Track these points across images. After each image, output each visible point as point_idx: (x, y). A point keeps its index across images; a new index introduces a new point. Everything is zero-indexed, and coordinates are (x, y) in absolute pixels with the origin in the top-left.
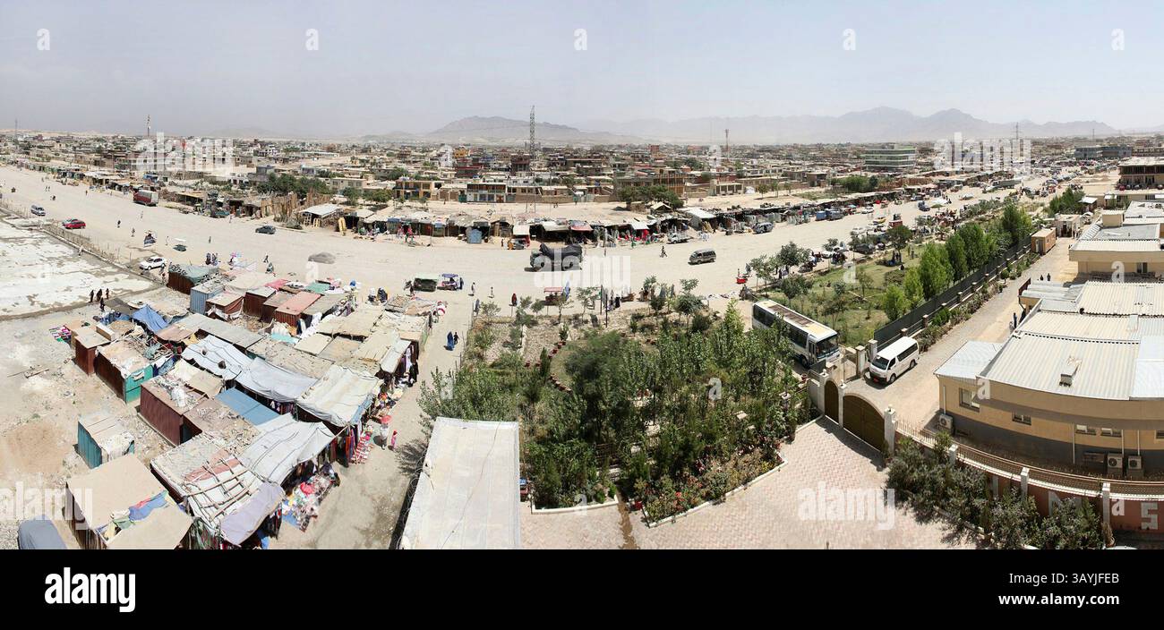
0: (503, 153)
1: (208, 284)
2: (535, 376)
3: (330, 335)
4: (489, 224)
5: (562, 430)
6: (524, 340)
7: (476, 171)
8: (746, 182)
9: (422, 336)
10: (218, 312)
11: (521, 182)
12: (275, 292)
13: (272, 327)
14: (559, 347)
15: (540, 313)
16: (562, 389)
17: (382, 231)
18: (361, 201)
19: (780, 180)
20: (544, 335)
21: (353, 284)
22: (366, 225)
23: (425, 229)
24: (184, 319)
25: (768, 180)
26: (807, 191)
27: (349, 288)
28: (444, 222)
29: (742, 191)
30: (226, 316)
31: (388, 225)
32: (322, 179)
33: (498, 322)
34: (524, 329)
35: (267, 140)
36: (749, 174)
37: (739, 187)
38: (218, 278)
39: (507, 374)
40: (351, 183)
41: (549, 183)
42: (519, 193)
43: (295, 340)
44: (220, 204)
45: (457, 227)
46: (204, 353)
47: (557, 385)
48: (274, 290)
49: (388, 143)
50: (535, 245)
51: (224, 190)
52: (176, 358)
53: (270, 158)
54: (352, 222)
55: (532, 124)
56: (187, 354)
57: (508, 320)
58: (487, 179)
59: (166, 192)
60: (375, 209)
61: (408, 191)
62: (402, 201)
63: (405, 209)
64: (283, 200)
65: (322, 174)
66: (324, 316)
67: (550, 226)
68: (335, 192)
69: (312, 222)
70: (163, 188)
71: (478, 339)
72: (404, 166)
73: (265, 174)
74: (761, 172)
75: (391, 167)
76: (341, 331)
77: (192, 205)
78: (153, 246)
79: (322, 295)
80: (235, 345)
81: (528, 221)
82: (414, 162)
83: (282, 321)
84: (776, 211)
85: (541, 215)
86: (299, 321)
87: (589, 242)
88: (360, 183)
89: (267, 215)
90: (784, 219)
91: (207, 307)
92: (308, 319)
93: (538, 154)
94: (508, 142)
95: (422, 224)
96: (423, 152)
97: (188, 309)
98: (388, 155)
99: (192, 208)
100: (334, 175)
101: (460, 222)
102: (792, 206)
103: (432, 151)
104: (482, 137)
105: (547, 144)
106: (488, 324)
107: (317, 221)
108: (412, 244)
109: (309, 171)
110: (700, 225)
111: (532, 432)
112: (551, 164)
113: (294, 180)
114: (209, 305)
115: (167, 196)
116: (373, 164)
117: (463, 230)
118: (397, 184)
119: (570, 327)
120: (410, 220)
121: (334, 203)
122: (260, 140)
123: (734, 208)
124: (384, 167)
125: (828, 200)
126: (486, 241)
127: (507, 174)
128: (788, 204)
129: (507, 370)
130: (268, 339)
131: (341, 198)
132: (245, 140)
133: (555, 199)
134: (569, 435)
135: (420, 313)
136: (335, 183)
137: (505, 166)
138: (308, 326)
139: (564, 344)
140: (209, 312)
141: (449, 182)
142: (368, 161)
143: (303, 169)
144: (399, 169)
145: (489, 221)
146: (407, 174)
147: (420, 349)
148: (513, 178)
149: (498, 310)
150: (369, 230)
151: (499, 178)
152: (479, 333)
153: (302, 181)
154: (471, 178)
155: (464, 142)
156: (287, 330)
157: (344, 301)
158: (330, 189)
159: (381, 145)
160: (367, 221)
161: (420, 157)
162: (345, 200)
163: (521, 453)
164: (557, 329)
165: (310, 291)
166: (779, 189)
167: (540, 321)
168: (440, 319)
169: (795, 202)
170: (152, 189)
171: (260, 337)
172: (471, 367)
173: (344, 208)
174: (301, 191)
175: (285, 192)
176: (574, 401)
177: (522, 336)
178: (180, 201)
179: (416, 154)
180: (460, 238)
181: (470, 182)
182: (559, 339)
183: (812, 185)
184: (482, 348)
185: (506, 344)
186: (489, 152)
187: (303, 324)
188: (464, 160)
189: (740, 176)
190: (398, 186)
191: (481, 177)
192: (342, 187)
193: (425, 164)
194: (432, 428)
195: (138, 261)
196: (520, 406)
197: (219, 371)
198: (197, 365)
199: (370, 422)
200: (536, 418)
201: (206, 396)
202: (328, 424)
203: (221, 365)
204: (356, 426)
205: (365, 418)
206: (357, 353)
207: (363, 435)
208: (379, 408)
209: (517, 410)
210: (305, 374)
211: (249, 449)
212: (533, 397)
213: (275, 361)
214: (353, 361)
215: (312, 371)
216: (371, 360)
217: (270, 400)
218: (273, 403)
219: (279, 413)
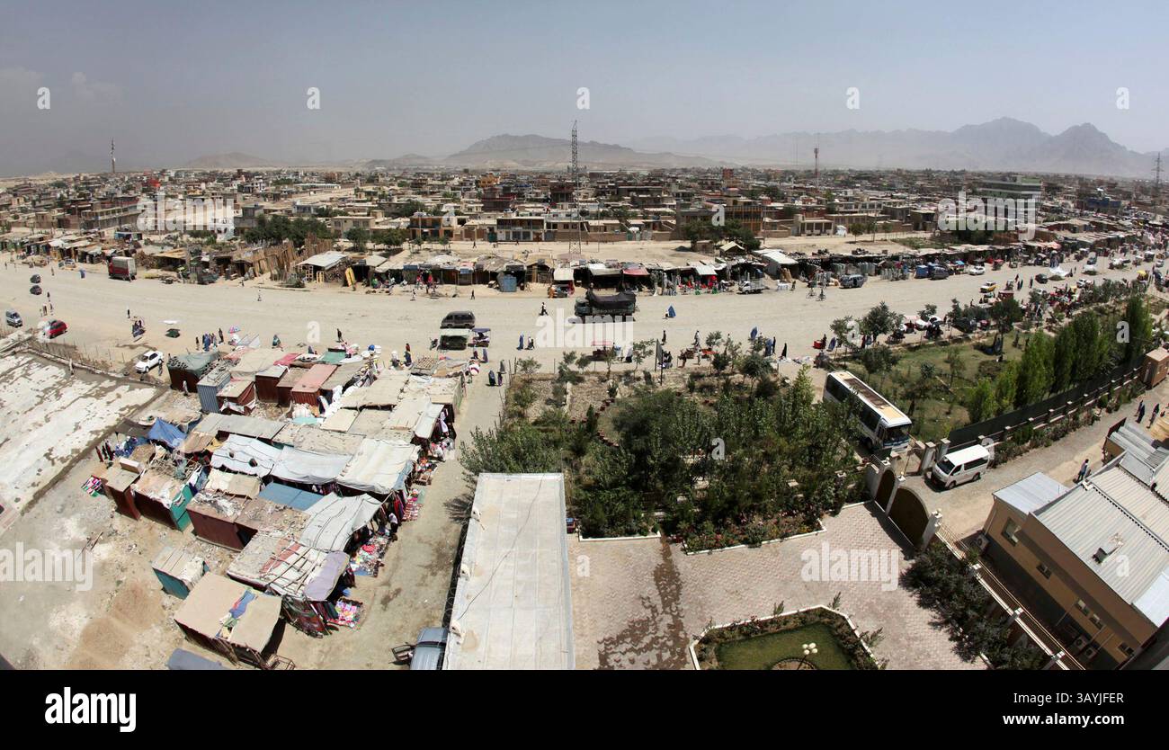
0: (540, 180)
1: (213, 374)
2: (581, 433)
3: (355, 409)
4: (525, 268)
5: (609, 479)
6: (568, 398)
7: (508, 203)
8: (837, 219)
9: (455, 398)
10: (233, 407)
11: (563, 215)
12: (286, 371)
13: (292, 410)
14: (608, 404)
15: (586, 369)
16: (610, 444)
17: (398, 281)
18: (370, 245)
19: (879, 219)
20: (591, 392)
21: (371, 348)
22: (378, 275)
23: (448, 276)
24: (201, 423)
25: (863, 218)
26: (910, 236)
27: (367, 354)
28: (471, 268)
29: (831, 231)
30: (242, 409)
31: (404, 275)
32: (321, 220)
33: (540, 380)
34: (569, 386)
35: (252, 170)
36: (842, 209)
37: (828, 226)
38: (221, 363)
39: (552, 431)
40: (356, 222)
41: (598, 216)
42: (560, 230)
43: (320, 420)
44: (206, 265)
45: (487, 272)
46: (232, 456)
47: (604, 441)
48: (284, 368)
49: (399, 169)
50: (580, 293)
51: (208, 243)
52: (207, 470)
53: (258, 195)
54: (363, 273)
55: (574, 144)
56: (216, 461)
57: (551, 376)
58: (521, 213)
59: (143, 256)
60: (388, 255)
61: (425, 230)
62: (419, 243)
63: (422, 252)
64: (277, 250)
65: (322, 213)
66: (344, 390)
67: (598, 269)
68: (338, 235)
69: (315, 277)
70: (138, 251)
71: (517, 397)
72: (420, 199)
73: (252, 217)
74: (856, 207)
75: (403, 200)
76: (366, 403)
77: (175, 269)
78: (144, 338)
79: (339, 366)
80: (259, 439)
81: (572, 264)
82: (432, 193)
83: (301, 402)
84: (870, 260)
85: (588, 256)
86: (319, 398)
87: (645, 288)
88: (366, 223)
89: (262, 272)
90: (878, 272)
91: (216, 403)
92: (328, 394)
93: (584, 181)
94: (545, 166)
95: (444, 270)
96: (442, 180)
97: (201, 411)
98: (399, 185)
99: (174, 274)
100: (336, 213)
101: (490, 267)
102: (889, 255)
103: (453, 179)
104: (514, 161)
105: (596, 168)
106: (529, 382)
107: (320, 275)
108: (435, 296)
109: (304, 209)
110: (778, 272)
111: (578, 481)
112: (599, 193)
113: (288, 222)
114: (221, 400)
115: (145, 262)
116: (382, 197)
117: (494, 275)
118: (412, 221)
119: (621, 385)
120: (430, 266)
121: (338, 249)
122: (245, 170)
123: (820, 252)
124: (395, 200)
125: (932, 251)
126: (522, 289)
127: (546, 206)
128: (885, 252)
129: (551, 427)
130: (291, 425)
131: (345, 243)
132: (226, 171)
133: (605, 235)
134: (614, 485)
135: (451, 374)
136: (338, 223)
137: (542, 197)
138: (330, 402)
139: (613, 401)
140: (223, 407)
141: (474, 217)
142: (375, 194)
143: (298, 207)
144: (412, 203)
145: (525, 263)
146: (422, 207)
147: (455, 411)
148: (553, 211)
149: (539, 366)
150: (383, 282)
151: (536, 210)
152: (519, 392)
153: (299, 223)
154: (502, 211)
155: (492, 167)
156: (308, 411)
157: (364, 369)
158: (333, 231)
159: (391, 173)
160: (379, 270)
161: (439, 186)
162: (351, 245)
164: (605, 387)
165: (324, 363)
166: (877, 231)
167: (586, 378)
168: (474, 379)
169: (894, 250)
170: (127, 254)
171: (282, 424)
172: (512, 425)
173: (350, 255)
174: (298, 237)
175: (279, 240)
176: (621, 454)
177: (566, 393)
178: (159, 267)
179: (434, 182)
180: (491, 286)
181: (501, 216)
182: (607, 396)
183: (916, 228)
184: (522, 406)
185: (548, 402)
186: (523, 179)
187: (324, 401)
188: (493, 189)
189: (830, 210)
190: (414, 224)
191: (513, 210)
192: (346, 228)
193: (445, 195)
194: (475, 483)
195: (132, 364)
196: (566, 459)
197: (252, 470)
198: (229, 471)
199: (414, 486)
200: (583, 469)
201: (248, 498)
202: (372, 494)
203: (253, 464)
204: (401, 491)
205: (409, 482)
206: (388, 424)
207: (410, 497)
208: (421, 472)
209: (562, 463)
210: (338, 453)
211: (305, 532)
212: (579, 452)
213: (305, 446)
214: (384, 431)
215: (345, 449)
216: (403, 429)
217: (311, 485)
218: (314, 486)
219: (323, 495)
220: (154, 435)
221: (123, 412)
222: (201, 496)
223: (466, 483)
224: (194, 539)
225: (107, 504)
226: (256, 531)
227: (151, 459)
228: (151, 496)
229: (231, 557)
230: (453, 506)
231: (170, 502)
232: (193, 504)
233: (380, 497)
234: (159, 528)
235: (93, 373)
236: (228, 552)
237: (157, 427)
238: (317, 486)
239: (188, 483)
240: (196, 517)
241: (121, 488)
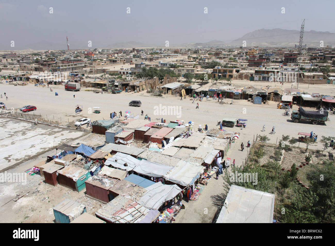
0: (279, 52)
1: (114, 128)
2: (286, 176)
3: (179, 147)
4: (267, 94)
5: (301, 205)
6: (282, 157)
7: (261, 63)
9: (226, 148)
10: (121, 141)
11: (290, 70)
12: (150, 129)
13: (149, 145)
14: (304, 165)
15: (294, 145)
16: (303, 186)
17: (205, 96)
18: (193, 80)
20: (295, 157)
21: (190, 123)
22: (197, 93)
23: (229, 95)
24: (104, 147)
27: (188, 125)
28: (240, 92)
30: (125, 142)
31: (208, 93)
32: (172, 69)
33: (268, 146)
34: (283, 151)
35: (140, 48)
38: (119, 124)
39: (271, 172)
40: (188, 70)
41: (309, 71)
43: (161, 150)
44: (117, 86)
45: (248, 94)
46: (116, 161)
47: (300, 184)
48: (149, 127)
49: (209, 47)
50: (295, 108)
51: (118, 78)
52: (102, 166)
53: (142, 59)
54: (189, 92)
55: (302, 32)
56: (107, 163)
57: (274, 146)
58: (267, 68)
59: (84, 83)
60: (201, 84)
61: (220, 74)
62: (216, 80)
63: (218, 84)
64: (151, 81)
65: (172, 66)
66: (174, 139)
67: (307, 97)
68: (179, 76)
69: (167, 92)
70: (82, 80)
71: (256, 153)
72: (218, 60)
73: (140, 68)
75: (210, 61)
76: (184, 145)
77: (101, 88)
78: (81, 113)
79: (174, 129)
80: (132, 155)
81: (292, 93)
82: (224, 58)
83: (154, 142)
85: (302, 90)
86: (163, 141)
88: (193, 71)
89: (143, 90)
91: (115, 140)
92: (167, 140)
93: (304, 52)
94: (283, 45)
95: (227, 92)
96: (229, 52)
97: (105, 142)
98: (209, 54)
99: (101, 90)
100: (179, 66)
101: (249, 92)
103: (234, 51)
104: (266, 42)
105: (312, 45)
106: (263, 146)
107: (170, 92)
108: (222, 103)
109: (164, 65)
111: (282, 201)
112: (312, 58)
113: (156, 70)
114: (116, 138)
115: (85, 84)
116: (200, 60)
117: (251, 96)
118: (214, 71)
119: (313, 156)
120: (221, 90)
121: (179, 81)
122: (136, 48)
124: (207, 61)
126: (264, 103)
127: (281, 65)
129: (271, 170)
130: (147, 151)
131: (182, 79)
132: (127, 49)
133: (313, 80)
134: (304, 209)
135: (225, 137)
136: (179, 71)
137: (280, 60)
138: (167, 143)
139: (307, 164)
140: (117, 141)
141: (244, 69)
142: (197, 58)
143: (161, 64)
144: (215, 62)
145: (267, 92)
146: (219, 64)
147: (224, 154)
148: (285, 67)
149: (269, 140)
150: (198, 96)
151: (275, 67)
152: (257, 150)
153: (161, 70)
154: (258, 67)
155: (255, 46)
156: (157, 146)
157: (185, 131)
158: (177, 74)
159: (205, 49)
160: (197, 91)
161: (228, 55)
162: (185, 80)
163: (275, 208)
164: (304, 156)
165: (167, 127)
167: (293, 149)
168: (236, 141)
170: (76, 81)
171: (144, 150)
172: (251, 165)
173: (184, 84)
174: (161, 76)
175: (152, 77)
176: (310, 194)
177: (281, 155)
178: (93, 87)
179: (225, 53)
180: (249, 101)
181: (257, 69)
182: (304, 161)
184: (258, 157)
185: (271, 157)
186: (270, 51)
187: (165, 142)
188: (254, 56)
190: (215, 71)
191: (264, 66)
192: (183, 73)
193: (230, 59)
194: (229, 189)
195: (73, 122)
196: (277, 188)
197: (124, 168)
198: (113, 167)
199: (199, 184)
200: (285, 195)
201: (119, 179)
202: (178, 185)
203: (125, 165)
204: (192, 186)
205: (196, 183)
206: (193, 155)
207: (196, 189)
208: (203, 179)
209: (275, 189)
210: (167, 165)
211: (142, 198)
212: (285, 185)
213: (152, 160)
214: (190, 158)
215: (170, 163)
216: (199, 158)
217: (151, 177)
218: (152, 178)
219: (155, 182)
220: (77, 150)
221: (63, 141)
222: (95, 177)
223: (224, 188)
224: (84, 196)
225: (40, 178)
226: (118, 195)
227: (73, 160)
228: (67, 175)
229: (100, 206)
230: (215, 198)
231: (77, 179)
232: (90, 180)
233: (182, 187)
234: (66, 190)
235: (49, 125)
236: (100, 203)
237: (81, 147)
238: (153, 178)
239: (90, 171)
240: (88, 186)
241: (51, 172)
